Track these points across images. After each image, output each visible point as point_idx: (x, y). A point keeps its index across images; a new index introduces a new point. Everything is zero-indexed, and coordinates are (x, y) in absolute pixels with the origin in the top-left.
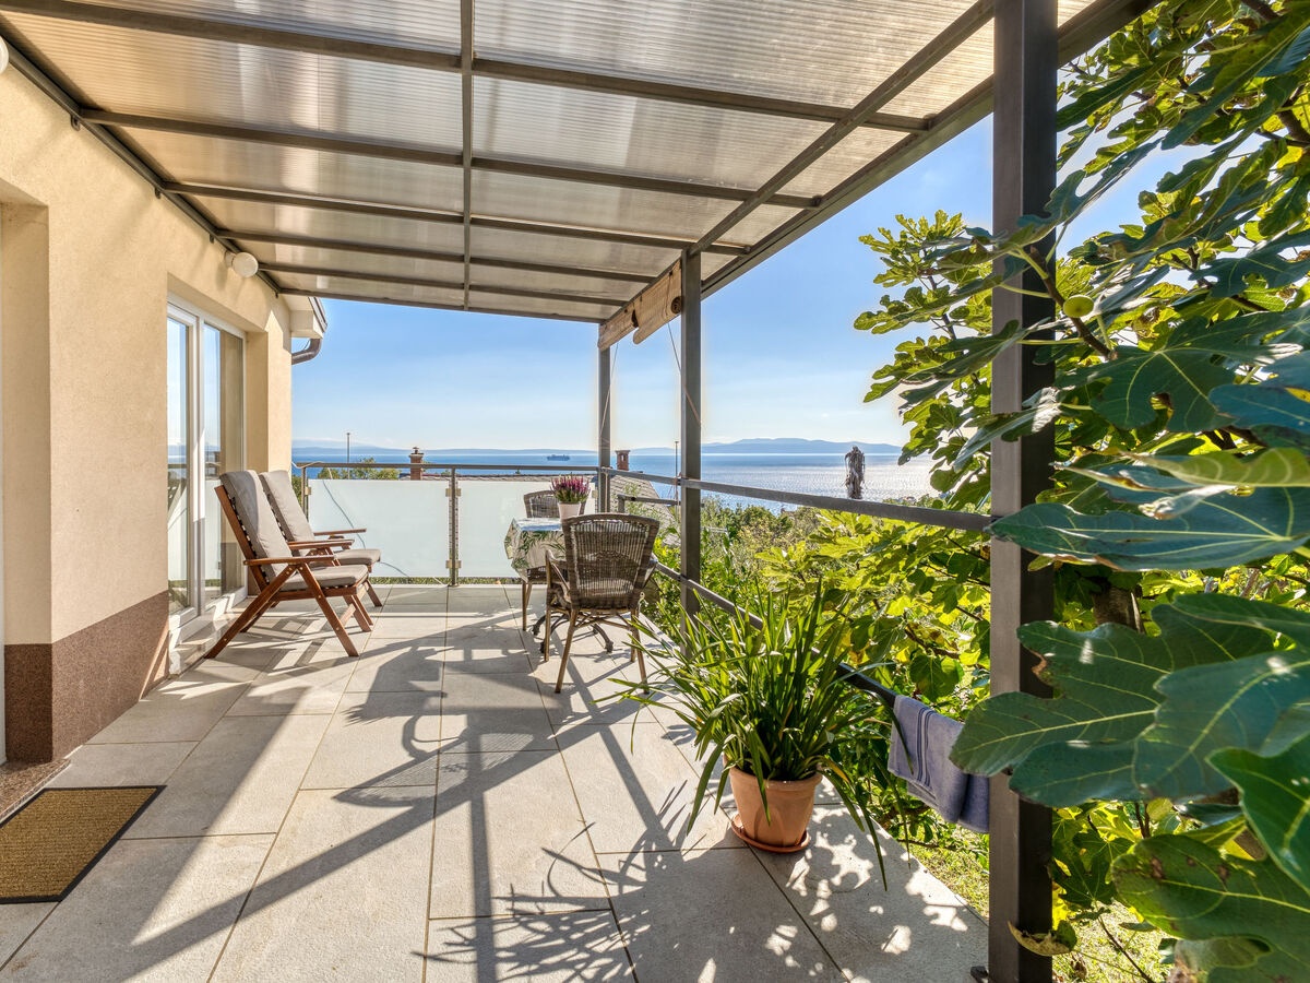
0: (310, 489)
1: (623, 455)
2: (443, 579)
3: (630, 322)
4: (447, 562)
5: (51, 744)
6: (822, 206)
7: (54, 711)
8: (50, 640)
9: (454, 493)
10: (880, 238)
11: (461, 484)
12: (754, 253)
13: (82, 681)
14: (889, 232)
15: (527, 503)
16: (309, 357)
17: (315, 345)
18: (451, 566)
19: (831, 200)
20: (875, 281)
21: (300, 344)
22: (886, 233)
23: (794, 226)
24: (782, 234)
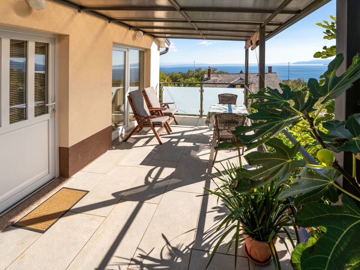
0: (163, 89)
1: (270, 68)
2: (198, 115)
3: (250, 44)
4: (200, 110)
5: (69, 173)
6: (302, 13)
7: (69, 165)
8: (68, 146)
9: (202, 91)
10: (324, 24)
11: (204, 88)
12: (284, 25)
13: (80, 155)
14: (327, 22)
15: (219, 97)
16: (165, 53)
17: (167, 49)
18: (201, 111)
19: (305, 11)
20: (324, 38)
21: (163, 50)
22: (326, 22)
23: (294, 18)
24: (291, 20)
